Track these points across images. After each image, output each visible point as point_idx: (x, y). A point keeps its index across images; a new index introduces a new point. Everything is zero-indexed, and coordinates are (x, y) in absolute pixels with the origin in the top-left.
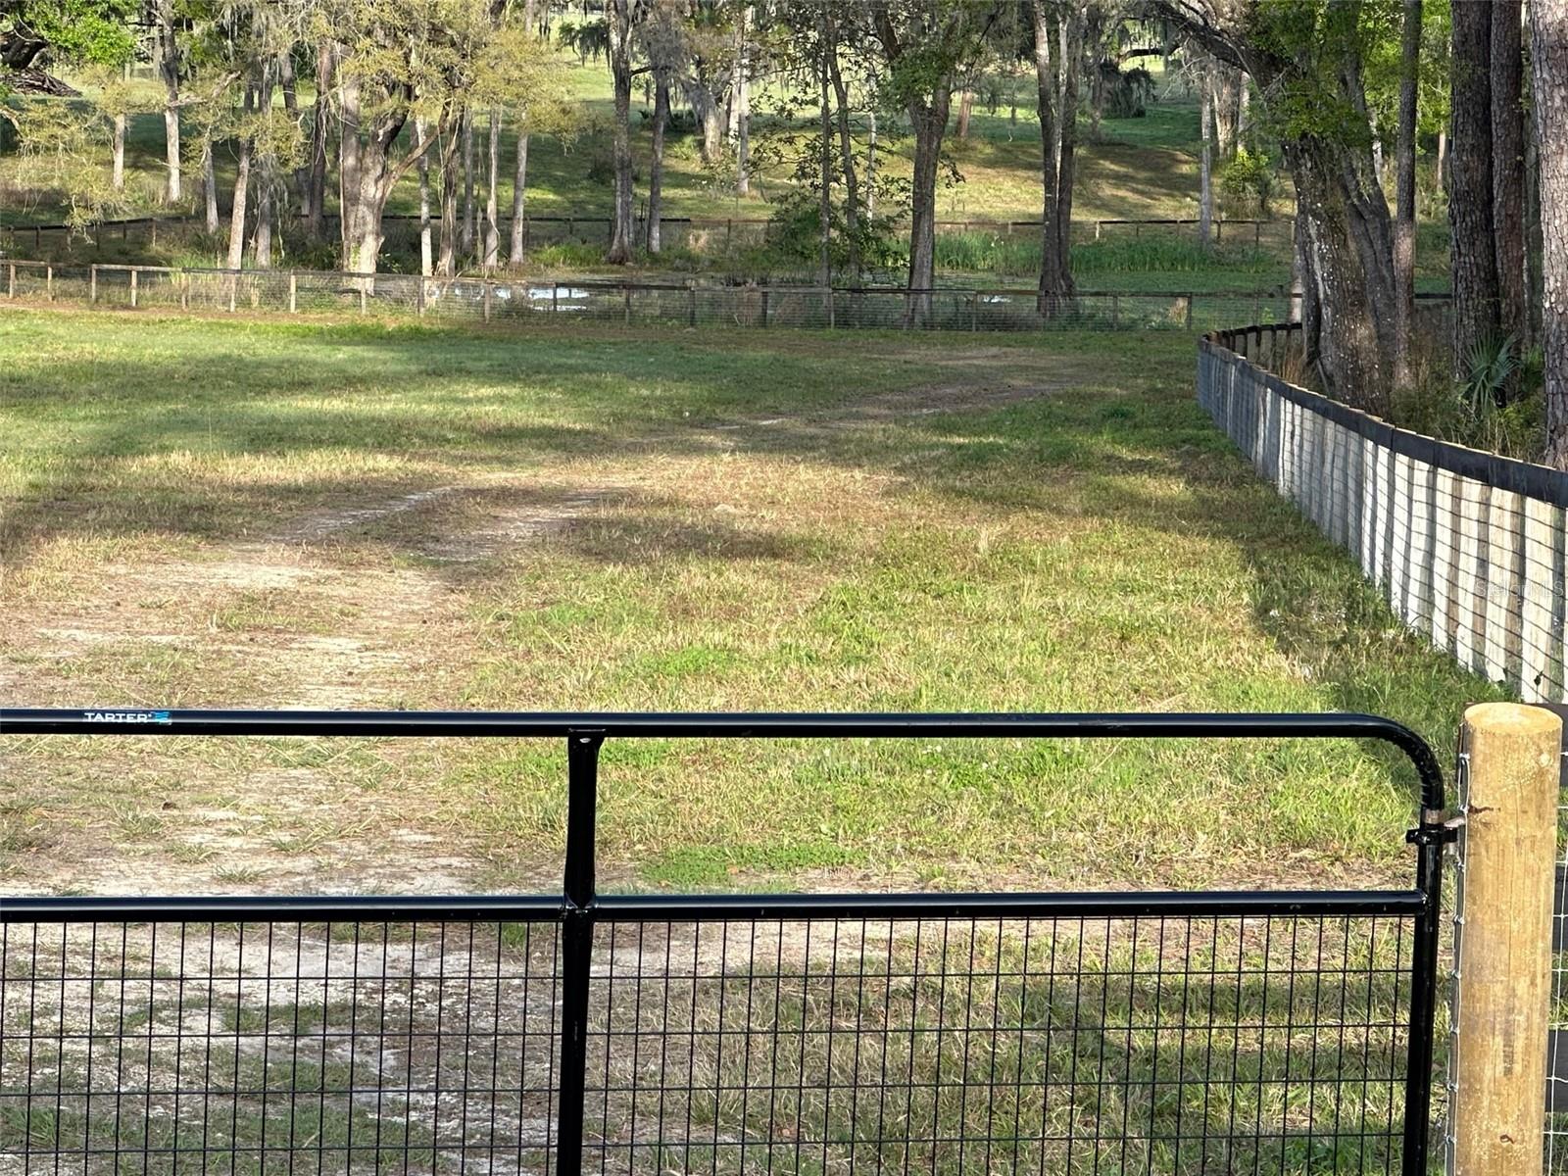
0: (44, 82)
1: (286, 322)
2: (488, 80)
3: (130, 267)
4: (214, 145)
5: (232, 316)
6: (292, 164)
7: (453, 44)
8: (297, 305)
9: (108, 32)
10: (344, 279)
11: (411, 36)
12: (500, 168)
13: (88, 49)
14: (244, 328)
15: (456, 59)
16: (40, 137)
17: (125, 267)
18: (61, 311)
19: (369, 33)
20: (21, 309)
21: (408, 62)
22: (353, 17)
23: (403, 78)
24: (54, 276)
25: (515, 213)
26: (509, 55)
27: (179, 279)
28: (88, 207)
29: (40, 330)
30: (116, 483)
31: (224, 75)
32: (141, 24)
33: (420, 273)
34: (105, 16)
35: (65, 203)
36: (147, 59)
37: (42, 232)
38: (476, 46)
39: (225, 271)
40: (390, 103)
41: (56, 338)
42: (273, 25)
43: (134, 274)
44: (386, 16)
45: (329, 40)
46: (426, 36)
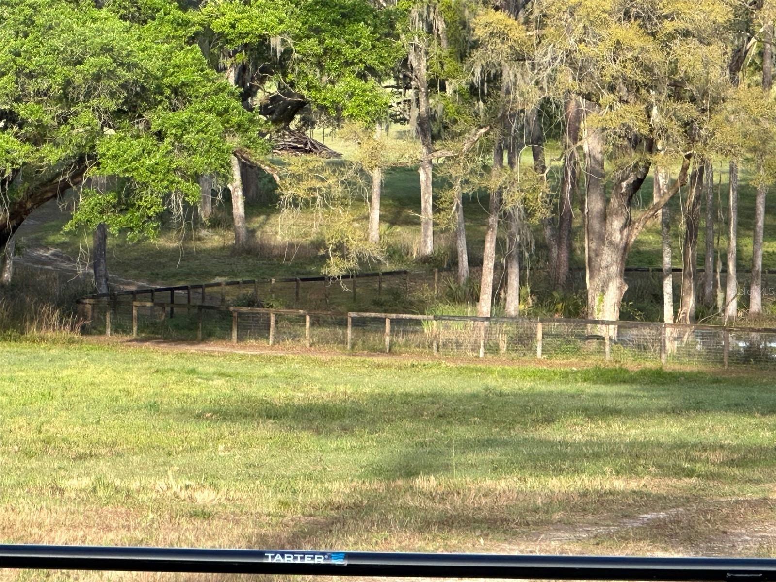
0: (306, 144)
1: (532, 367)
2: (727, 134)
3: (383, 315)
4: (465, 198)
5: (482, 361)
6: (538, 215)
7: (693, 100)
8: (544, 352)
9: (364, 91)
10: (589, 326)
11: (653, 93)
12: (739, 224)
13: (344, 107)
14: (492, 372)
15: (696, 114)
16: (300, 191)
17: (378, 315)
18: (319, 356)
19: (612, 89)
20: (280, 355)
21: (649, 117)
22: (596, 74)
23: (645, 132)
24: (312, 324)
25: (754, 266)
26: (746, 109)
27: (431, 327)
28: (345, 257)
29: (297, 373)
30: (361, 502)
31: (474, 131)
32: (398, 87)
33: (662, 321)
34: (362, 76)
35: (322, 252)
36: (403, 121)
37: (302, 284)
38: (715, 101)
39: (475, 319)
40: (633, 158)
41: (312, 380)
42: (520, 82)
43: (388, 322)
44: (629, 73)
45: (573, 96)
46: (666, 92)
